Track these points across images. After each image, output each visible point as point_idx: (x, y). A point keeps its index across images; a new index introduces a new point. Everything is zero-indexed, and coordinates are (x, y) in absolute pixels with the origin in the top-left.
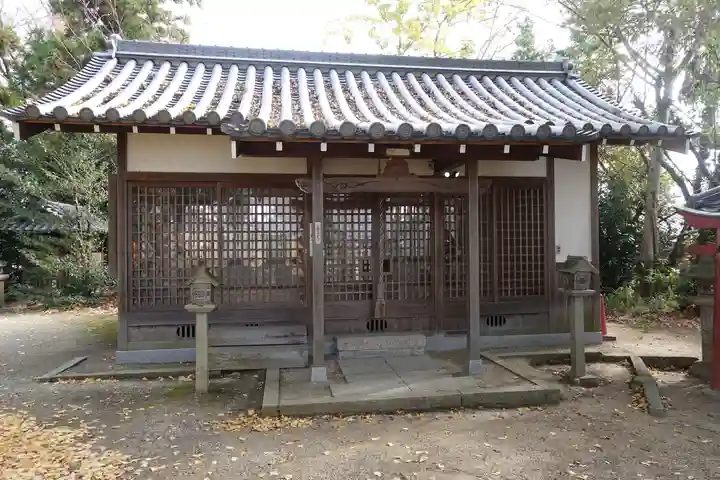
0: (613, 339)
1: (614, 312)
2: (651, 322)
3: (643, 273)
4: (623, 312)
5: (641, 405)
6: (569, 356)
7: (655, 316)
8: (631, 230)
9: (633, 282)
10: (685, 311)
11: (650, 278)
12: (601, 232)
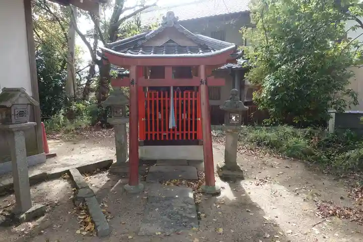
0: (54, 155)
1: (52, 132)
2: (76, 136)
3: (68, 104)
4: (58, 131)
5: (88, 228)
6: (11, 185)
7: (78, 131)
8: (59, 77)
9: (62, 110)
10: (95, 126)
11: (73, 108)
12: (39, 79)
